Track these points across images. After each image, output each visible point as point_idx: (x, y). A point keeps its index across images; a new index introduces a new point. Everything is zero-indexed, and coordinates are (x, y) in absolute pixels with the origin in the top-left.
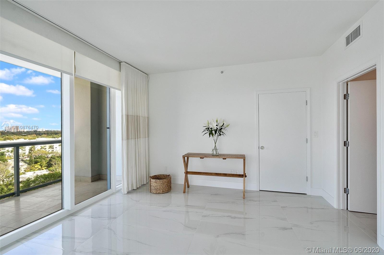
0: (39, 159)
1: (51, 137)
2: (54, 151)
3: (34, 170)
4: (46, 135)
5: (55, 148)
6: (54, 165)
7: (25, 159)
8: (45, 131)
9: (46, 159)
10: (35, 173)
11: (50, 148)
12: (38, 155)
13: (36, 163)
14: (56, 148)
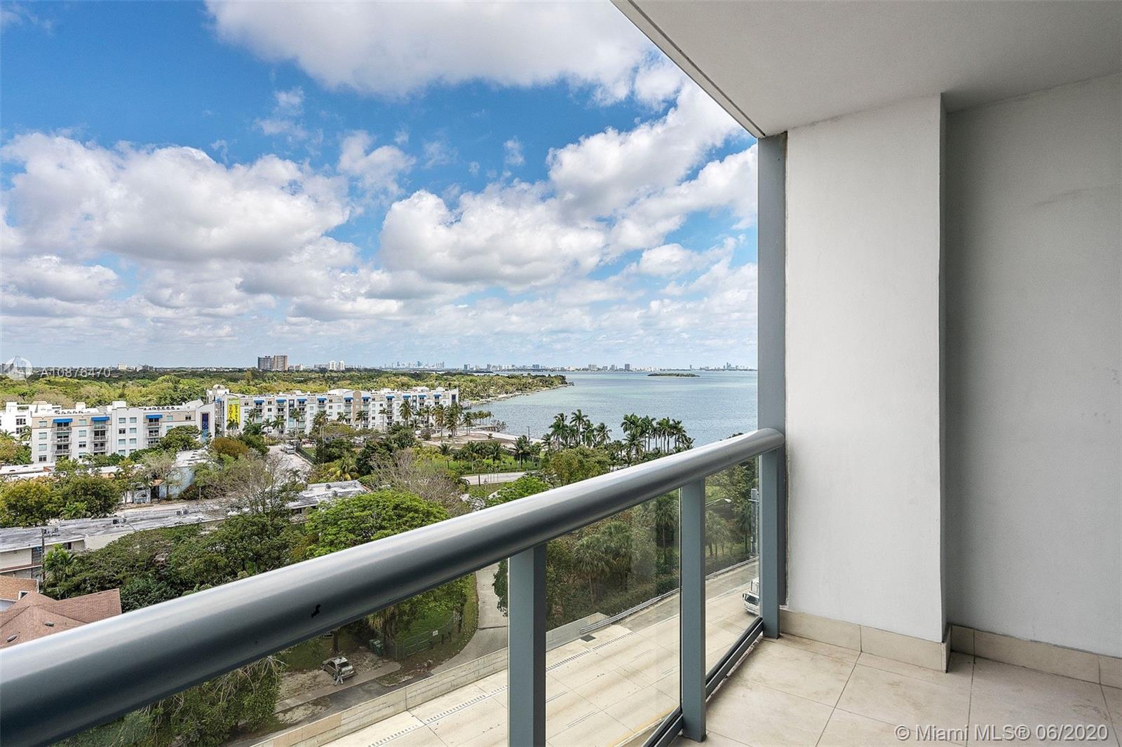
0: (336, 447)
1: (360, 386)
2: (370, 427)
3: (327, 480)
4: (349, 382)
5: (370, 419)
6: (377, 470)
7: (303, 446)
8: (344, 369)
9: (353, 450)
10: (329, 487)
11: (359, 419)
12: (333, 438)
13: (331, 458)
14: (374, 418)
